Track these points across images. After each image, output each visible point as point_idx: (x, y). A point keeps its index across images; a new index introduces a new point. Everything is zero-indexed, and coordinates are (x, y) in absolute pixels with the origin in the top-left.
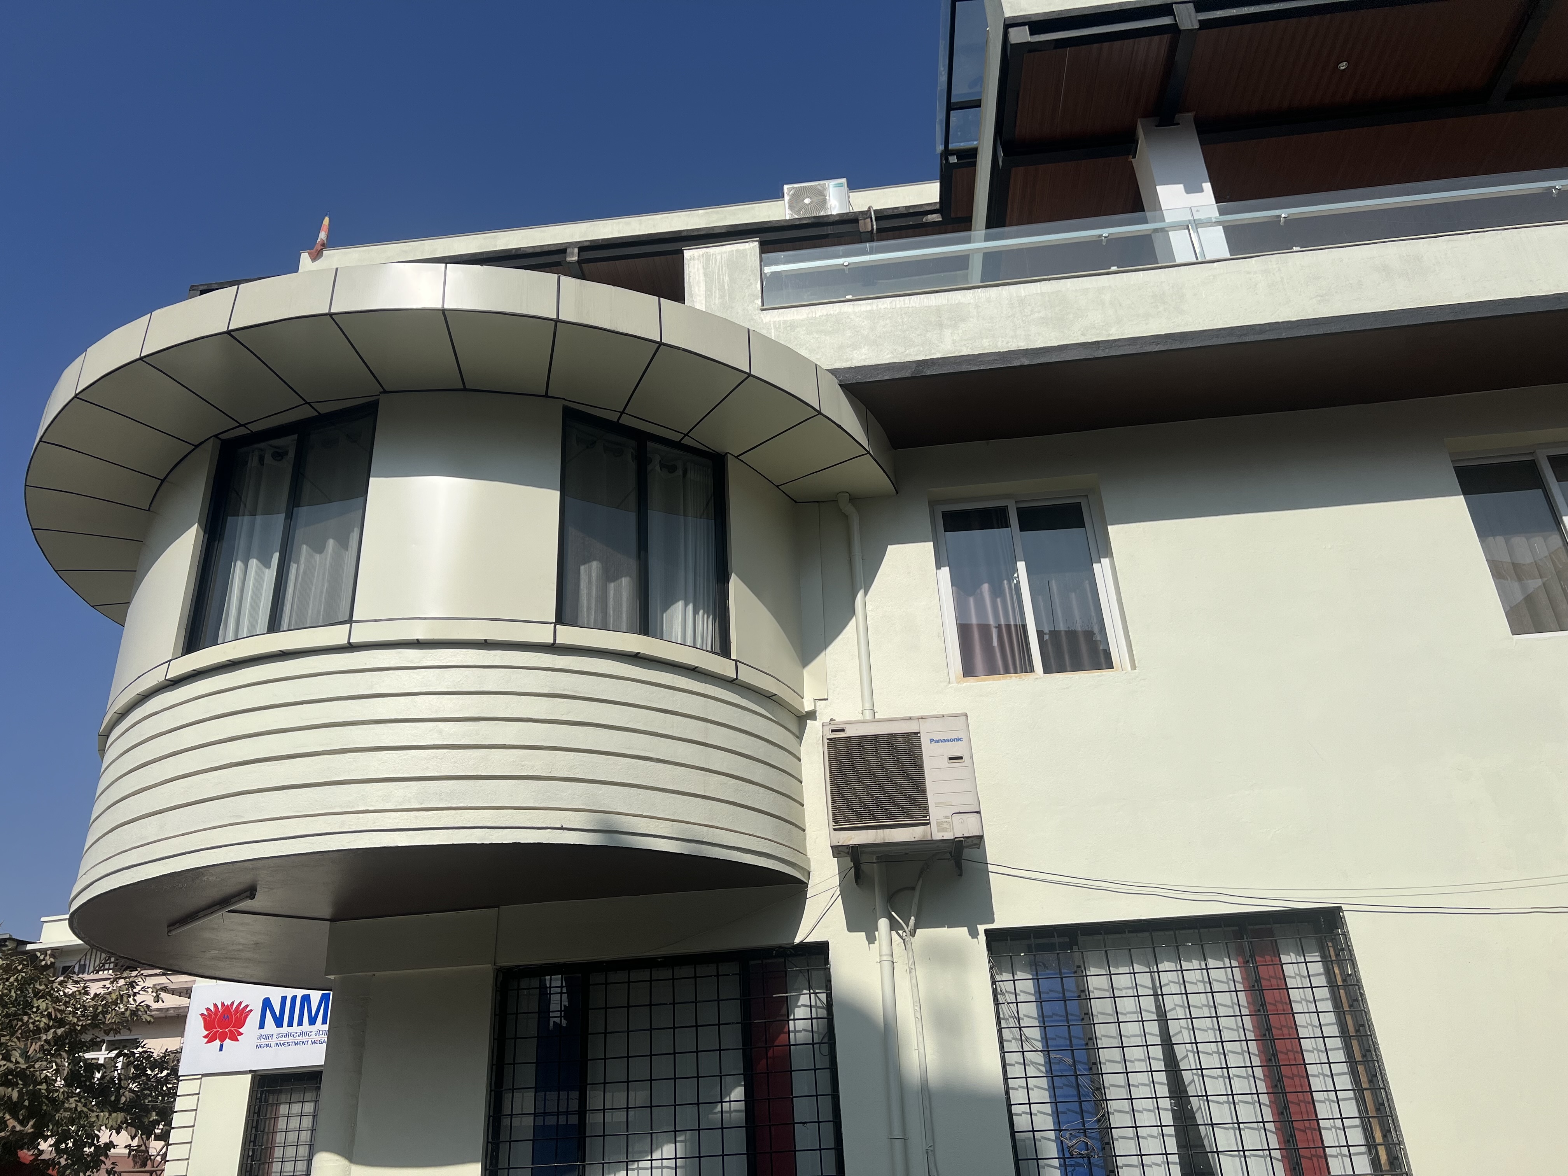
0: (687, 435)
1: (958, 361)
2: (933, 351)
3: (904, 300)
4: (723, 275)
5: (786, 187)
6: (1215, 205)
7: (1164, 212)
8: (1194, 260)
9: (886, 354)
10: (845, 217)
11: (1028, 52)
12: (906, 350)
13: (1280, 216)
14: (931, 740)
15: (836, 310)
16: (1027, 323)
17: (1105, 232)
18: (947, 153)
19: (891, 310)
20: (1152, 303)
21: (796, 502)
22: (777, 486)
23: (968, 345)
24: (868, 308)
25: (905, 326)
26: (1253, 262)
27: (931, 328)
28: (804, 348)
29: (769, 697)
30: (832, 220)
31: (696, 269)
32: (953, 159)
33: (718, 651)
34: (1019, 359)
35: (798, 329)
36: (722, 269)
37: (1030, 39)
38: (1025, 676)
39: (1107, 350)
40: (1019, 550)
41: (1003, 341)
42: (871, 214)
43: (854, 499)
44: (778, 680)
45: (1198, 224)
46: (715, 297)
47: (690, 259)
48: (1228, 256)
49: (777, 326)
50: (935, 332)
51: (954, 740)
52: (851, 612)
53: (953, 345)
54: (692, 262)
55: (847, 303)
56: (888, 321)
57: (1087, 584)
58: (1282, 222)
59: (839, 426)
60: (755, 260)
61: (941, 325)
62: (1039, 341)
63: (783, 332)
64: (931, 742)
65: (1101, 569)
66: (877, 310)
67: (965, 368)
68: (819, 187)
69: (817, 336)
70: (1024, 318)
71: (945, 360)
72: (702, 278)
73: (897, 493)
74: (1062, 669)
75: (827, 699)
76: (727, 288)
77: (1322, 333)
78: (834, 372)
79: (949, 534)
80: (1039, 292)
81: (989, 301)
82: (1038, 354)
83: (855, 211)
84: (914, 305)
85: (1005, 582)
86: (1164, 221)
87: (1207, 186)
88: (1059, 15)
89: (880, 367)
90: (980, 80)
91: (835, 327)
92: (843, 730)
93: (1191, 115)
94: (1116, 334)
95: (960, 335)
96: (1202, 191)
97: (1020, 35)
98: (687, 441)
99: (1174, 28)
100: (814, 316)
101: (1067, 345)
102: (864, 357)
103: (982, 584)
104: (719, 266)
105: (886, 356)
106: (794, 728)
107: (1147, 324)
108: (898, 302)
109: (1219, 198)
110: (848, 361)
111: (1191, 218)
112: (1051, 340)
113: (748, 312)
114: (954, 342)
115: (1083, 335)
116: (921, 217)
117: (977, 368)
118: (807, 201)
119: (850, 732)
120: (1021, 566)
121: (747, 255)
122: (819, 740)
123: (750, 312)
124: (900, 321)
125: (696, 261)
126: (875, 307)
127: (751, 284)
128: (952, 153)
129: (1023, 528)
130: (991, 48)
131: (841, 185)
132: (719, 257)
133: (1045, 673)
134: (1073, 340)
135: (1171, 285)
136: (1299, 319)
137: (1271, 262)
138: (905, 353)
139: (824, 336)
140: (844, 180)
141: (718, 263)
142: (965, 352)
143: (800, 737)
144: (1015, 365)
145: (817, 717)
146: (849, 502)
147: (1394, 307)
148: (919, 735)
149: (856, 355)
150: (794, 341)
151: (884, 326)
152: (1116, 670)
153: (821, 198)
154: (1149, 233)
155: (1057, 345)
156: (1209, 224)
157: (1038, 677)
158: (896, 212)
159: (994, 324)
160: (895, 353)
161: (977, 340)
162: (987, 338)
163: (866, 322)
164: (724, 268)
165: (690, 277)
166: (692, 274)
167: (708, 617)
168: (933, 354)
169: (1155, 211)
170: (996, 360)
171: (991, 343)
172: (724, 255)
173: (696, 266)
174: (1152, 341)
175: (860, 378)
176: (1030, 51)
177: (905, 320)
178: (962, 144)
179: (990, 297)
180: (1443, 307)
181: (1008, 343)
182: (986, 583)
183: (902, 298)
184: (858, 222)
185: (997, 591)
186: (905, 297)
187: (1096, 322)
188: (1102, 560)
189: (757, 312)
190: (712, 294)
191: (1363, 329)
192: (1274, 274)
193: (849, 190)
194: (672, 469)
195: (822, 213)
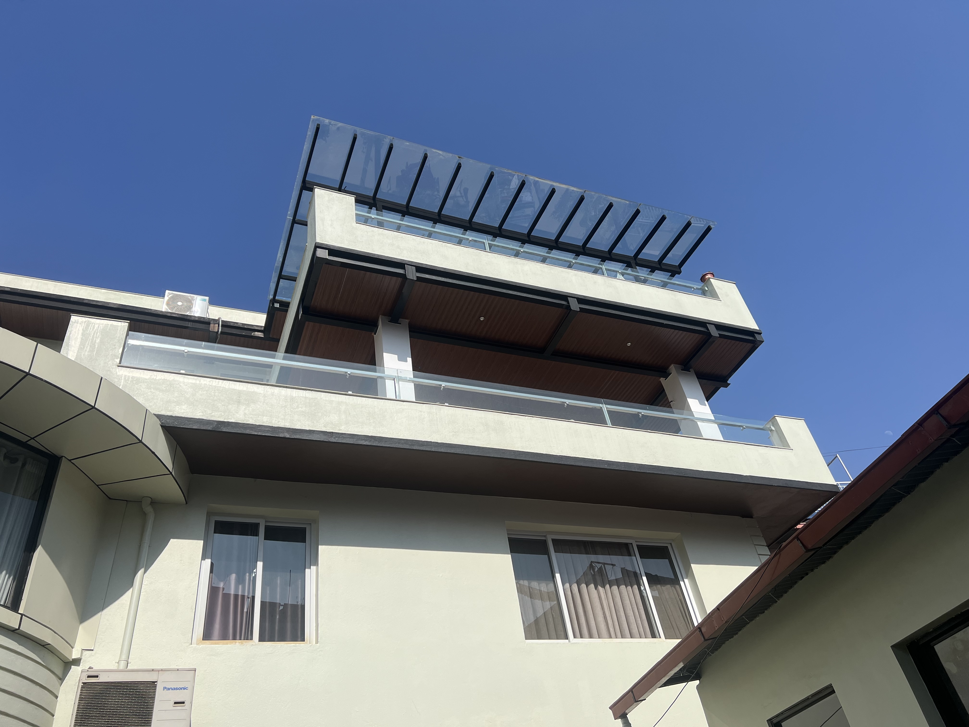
0: (33, 438)
1: (245, 426)
2: (230, 417)
3: (218, 382)
4: (96, 338)
5: (167, 292)
6: (412, 372)
7: (385, 368)
8: (394, 398)
9: (198, 412)
10: (202, 320)
11: (325, 264)
12: (212, 413)
13: (441, 385)
14: (165, 688)
15: (171, 378)
16: (293, 413)
17: (349, 371)
18: (274, 301)
19: (208, 386)
20: (367, 417)
21: (110, 498)
22: (98, 486)
23: (253, 418)
24: (194, 381)
25: (215, 398)
26: (424, 406)
27: (232, 402)
28: (142, 397)
29: (43, 646)
30: (193, 318)
31: (77, 330)
32: (277, 305)
33: (9, 605)
34: (284, 433)
35: (141, 384)
36: (97, 334)
37: (327, 257)
38: (246, 642)
39: (337, 438)
40: (261, 554)
41: (276, 420)
42: (219, 322)
43: (154, 503)
44: (55, 633)
45: (400, 379)
46: (86, 350)
47: (75, 322)
48: (414, 400)
49: (127, 379)
50: (234, 406)
51: (181, 689)
52: (131, 584)
53: (244, 416)
54: (75, 324)
55: (180, 375)
56: (205, 392)
57: (300, 582)
58: (442, 388)
59: (153, 453)
60: (123, 334)
61: (239, 402)
62: (298, 425)
63: (130, 383)
64: (164, 689)
65: (310, 573)
66: (199, 384)
67: (248, 432)
68: (190, 298)
69: (153, 391)
70: (292, 410)
71: (236, 424)
72: (80, 336)
73: (187, 503)
74: (271, 639)
75: (93, 650)
76: (97, 346)
77: (452, 452)
78: (159, 416)
79: (217, 535)
80: (304, 396)
81: (273, 394)
82: (296, 432)
83: (210, 317)
84: (224, 386)
85: (247, 574)
86: (385, 373)
87: (410, 360)
88: (346, 250)
89: (192, 419)
90: (299, 268)
91: (168, 388)
92: (97, 676)
93: (407, 321)
94: (343, 430)
95: (250, 411)
96: (406, 361)
97: (322, 254)
98: (32, 443)
99: (404, 276)
100: (155, 378)
101: (314, 431)
102: (182, 411)
103: (232, 573)
104: (95, 332)
105: (198, 414)
106: (59, 671)
107: (362, 428)
108: (214, 382)
109: (416, 367)
110: (171, 411)
111: (396, 375)
112: (305, 426)
113: (108, 365)
114: (245, 414)
115: (325, 426)
116: (251, 332)
117: (256, 434)
118: (180, 303)
119: (103, 678)
120: (260, 565)
121: (118, 329)
122: (76, 683)
123: (109, 366)
124: (213, 394)
125: (79, 325)
126: (198, 382)
127: (115, 348)
128: (278, 302)
129: (266, 539)
130: (306, 255)
131: (205, 300)
132: (96, 326)
133: (259, 641)
134: (318, 429)
135: (379, 409)
136: (442, 442)
137: (433, 408)
138: (211, 415)
139: (158, 392)
140: (207, 298)
141: (95, 330)
142: (251, 422)
143: (62, 679)
144: (280, 436)
145: (81, 664)
146: (150, 504)
147: (488, 446)
148: (156, 683)
149: (177, 409)
150: (136, 391)
151: (201, 395)
152: (306, 643)
153: (189, 304)
154: (376, 378)
155: (308, 429)
156: (406, 381)
157: (254, 644)
158: (236, 325)
159: (273, 409)
160: (204, 413)
161: (260, 417)
162: (266, 416)
163: (189, 390)
164: (98, 334)
165: (70, 333)
166: (73, 332)
167: (9, 578)
168: (230, 419)
169: (381, 367)
170: (269, 431)
171: (268, 420)
172: (102, 326)
173: (78, 327)
174: (363, 438)
175: (176, 424)
176: (326, 263)
177: (217, 394)
178: (284, 298)
179: (274, 392)
180: (510, 451)
181: (279, 422)
182: (234, 573)
183: (218, 380)
184: (210, 325)
185: (240, 580)
186: (220, 380)
187: (334, 421)
188: (311, 567)
189: (114, 367)
190: (84, 347)
191: (472, 454)
192: (433, 415)
193: (209, 304)
194: (14, 460)
195: (188, 313)
